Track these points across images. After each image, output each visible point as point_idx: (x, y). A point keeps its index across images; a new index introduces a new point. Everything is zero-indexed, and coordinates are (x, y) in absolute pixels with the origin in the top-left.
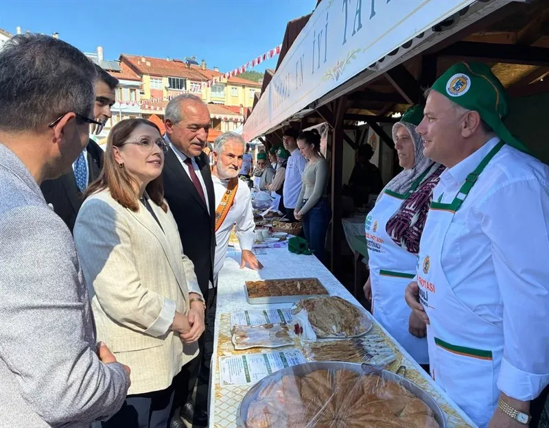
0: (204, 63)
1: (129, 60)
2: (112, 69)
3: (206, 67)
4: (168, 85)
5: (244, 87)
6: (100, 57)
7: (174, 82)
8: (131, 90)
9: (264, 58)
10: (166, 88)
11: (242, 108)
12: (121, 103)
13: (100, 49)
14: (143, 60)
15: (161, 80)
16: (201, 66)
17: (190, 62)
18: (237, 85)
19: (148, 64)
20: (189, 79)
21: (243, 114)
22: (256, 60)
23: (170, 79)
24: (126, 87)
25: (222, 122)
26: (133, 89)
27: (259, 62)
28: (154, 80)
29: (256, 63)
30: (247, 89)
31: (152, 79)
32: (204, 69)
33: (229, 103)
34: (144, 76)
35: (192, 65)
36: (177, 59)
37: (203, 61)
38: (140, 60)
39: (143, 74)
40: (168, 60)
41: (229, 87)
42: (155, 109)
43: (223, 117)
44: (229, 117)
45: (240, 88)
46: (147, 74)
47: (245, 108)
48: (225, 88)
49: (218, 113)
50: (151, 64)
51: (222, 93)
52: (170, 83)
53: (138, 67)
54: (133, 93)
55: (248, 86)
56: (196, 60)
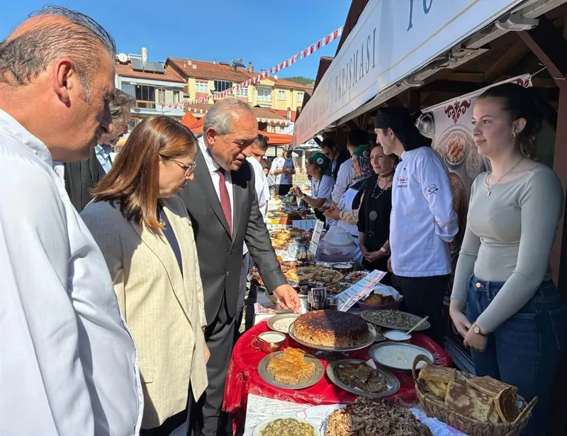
0: (251, 65)
1: (176, 63)
2: (155, 70)
3: (253, 70)
4: (214, 88)
5: (292, 90)
6: (145, 59)
7: (220, 86)
8: (175, 93)
9: (319, 46)
10: (211, 91)
11: (290, 112)
12: (163, 106)
13: (144, 49)
14: (190, 63)
15: (207, 83)
16: (248, 69)
17: (237, 65)
18: (285, 88)
19: (195, 67)
20: (235, 82)
21: (290, 117)
22: (309, 49)
23: (216, 83)
24: (170, 88)
25: (268, 127)
26: (176, 91)
27: (312, 52)
28: (199, 83)
29: (309, 53)
30: (295, 92)
31: (197, 82)
32: (251, 71)
33: (276, 106)
34: (190, 79)
35: (239, 68)
36: (223, 62)
37: (250, 63)
38: (187, 63)
39: (189, 77)
40: (214, 63)
41: (277, 91)
42: (198, 112)
43: (269, 121)
44: (275, 121)
45: (288, 92)
46: (192, 77)
47: (293, 112)
48: (273, 91)
49: (265, 117)
50: (197, 67)
51: (269, 96)
52: (216, 87)
53: (184, 70)
54: (177, 95)
55: (297, 90)
56: (243, 63)
